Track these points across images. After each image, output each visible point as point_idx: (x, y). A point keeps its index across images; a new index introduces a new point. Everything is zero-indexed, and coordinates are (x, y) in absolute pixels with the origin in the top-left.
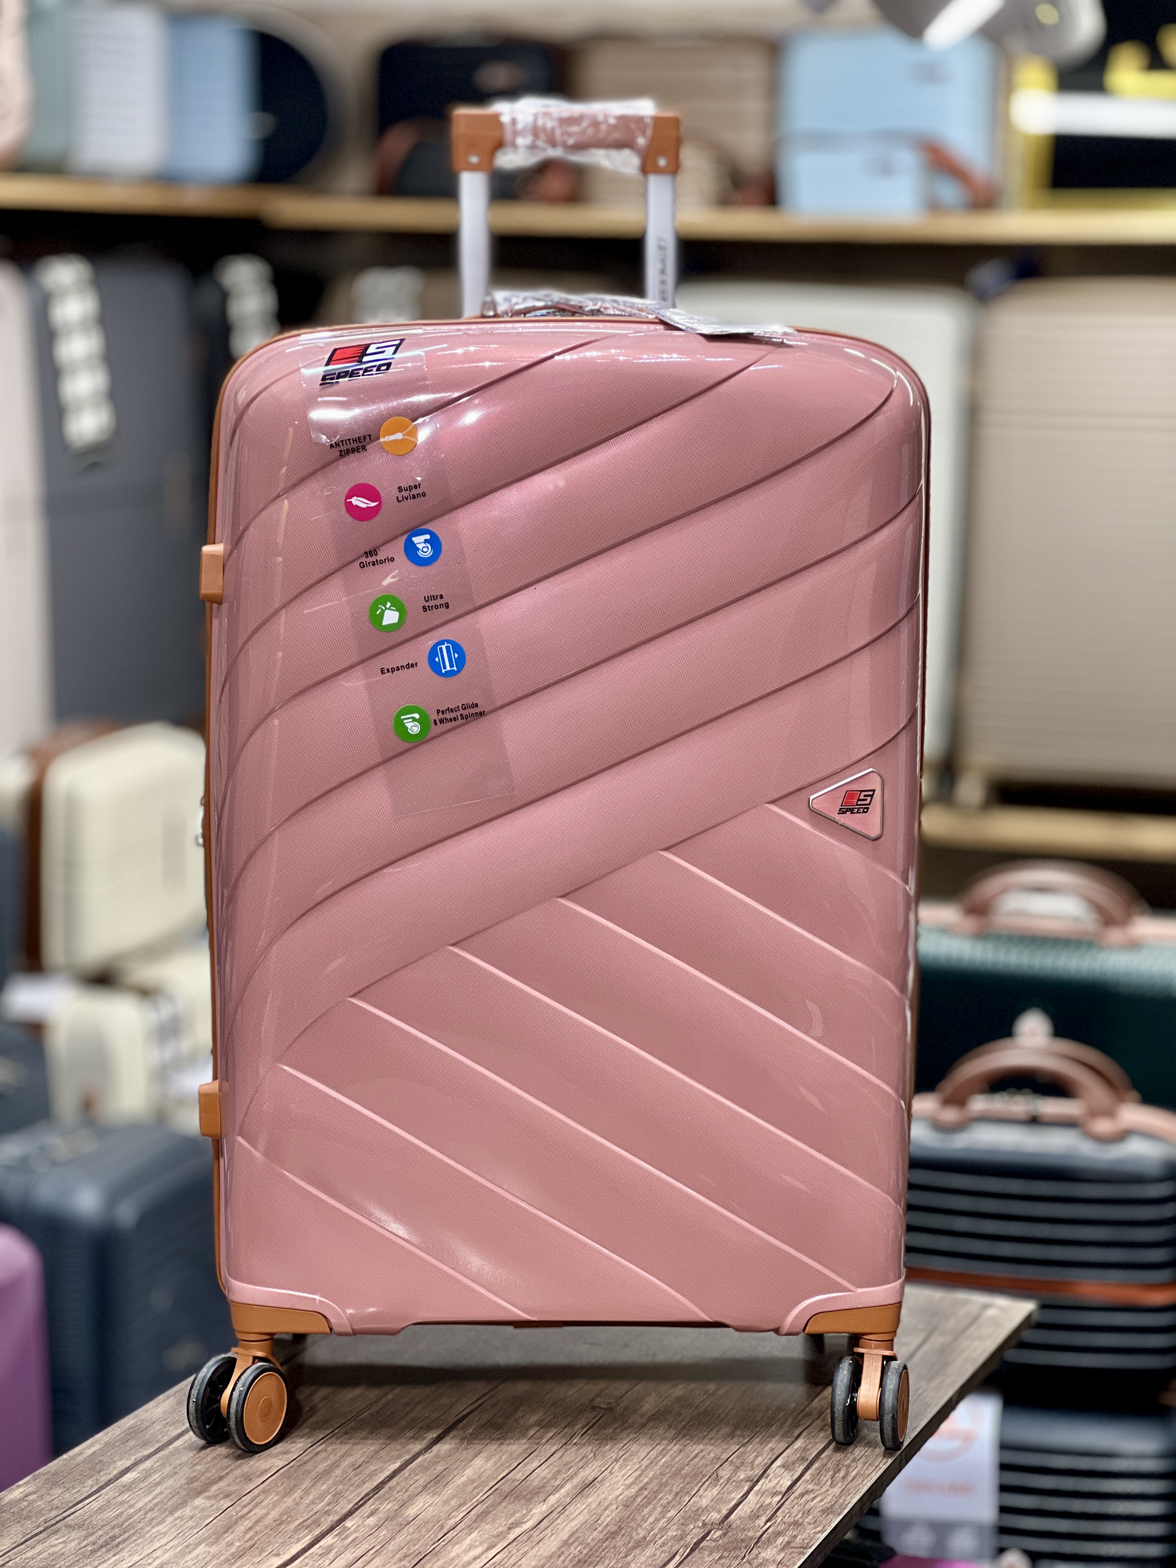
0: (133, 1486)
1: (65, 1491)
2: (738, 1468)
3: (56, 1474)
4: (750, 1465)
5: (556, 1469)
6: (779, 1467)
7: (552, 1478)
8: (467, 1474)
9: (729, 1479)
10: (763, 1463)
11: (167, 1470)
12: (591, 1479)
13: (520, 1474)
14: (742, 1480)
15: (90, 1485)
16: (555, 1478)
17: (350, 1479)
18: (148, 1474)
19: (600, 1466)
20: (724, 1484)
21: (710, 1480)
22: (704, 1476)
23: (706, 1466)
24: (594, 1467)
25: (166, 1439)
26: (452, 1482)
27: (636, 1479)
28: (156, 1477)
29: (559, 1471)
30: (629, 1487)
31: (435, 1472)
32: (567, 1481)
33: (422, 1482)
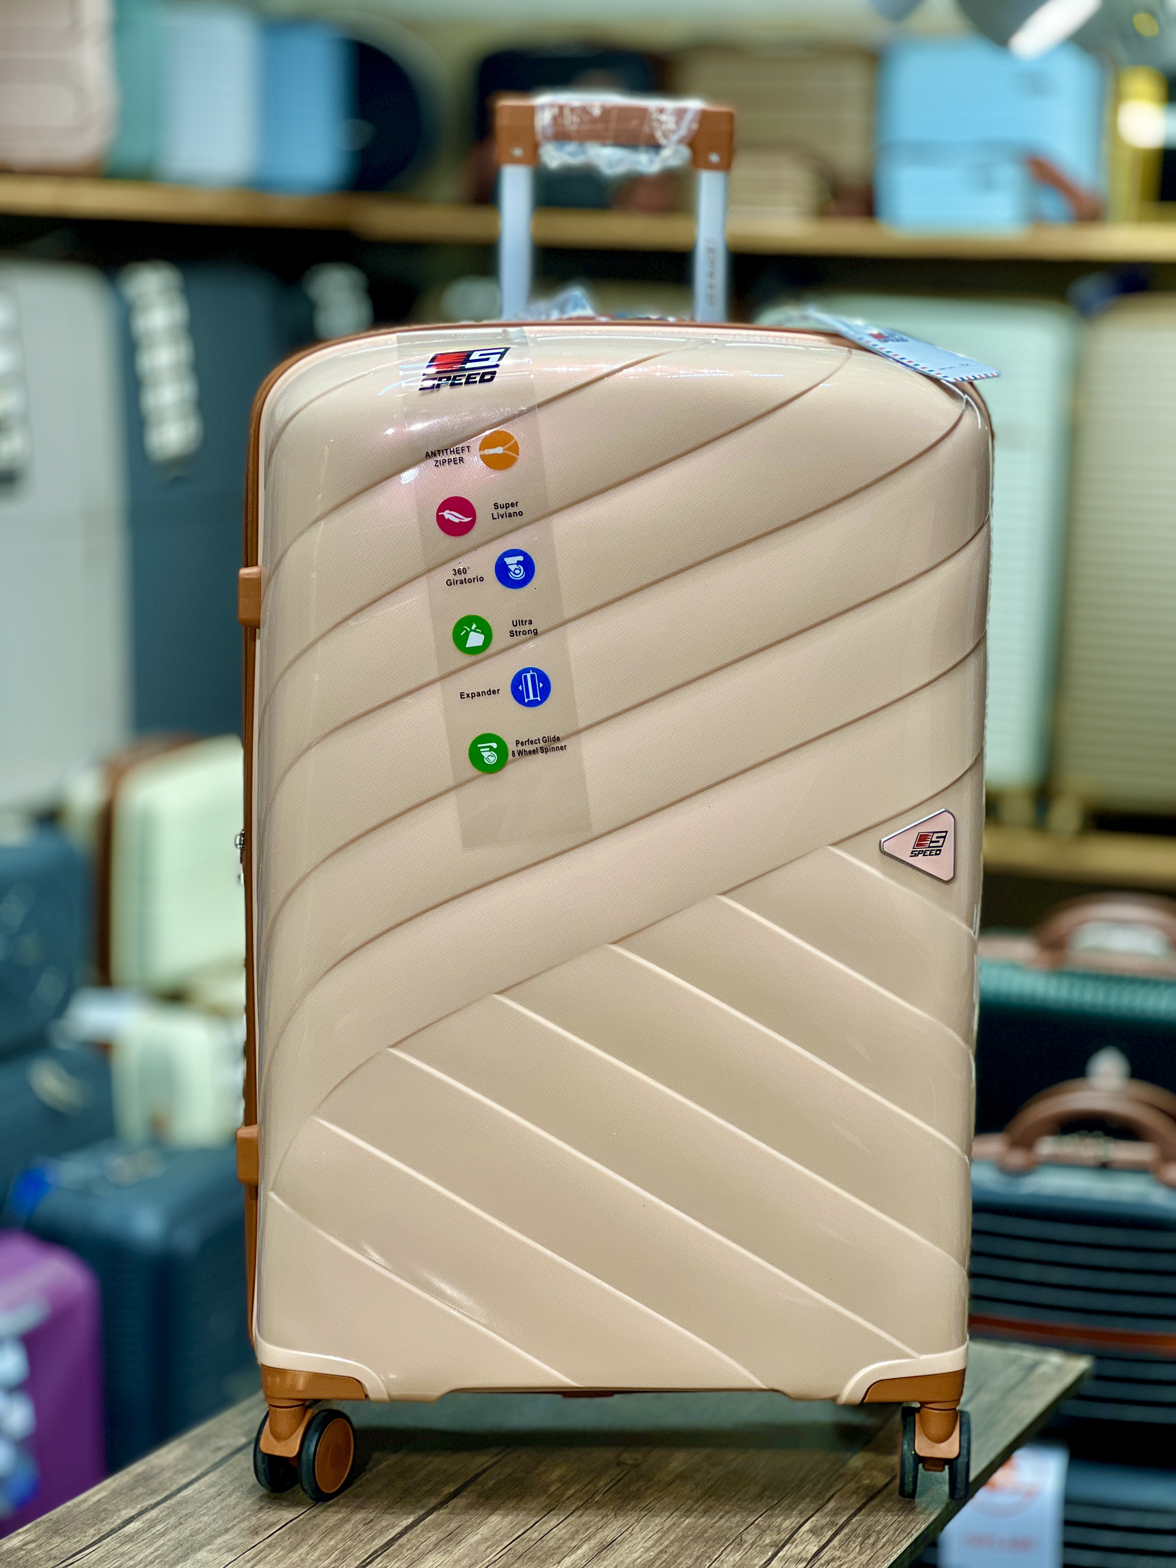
0: (135, 1537)
1: (65, 1540)
2: (765, 1531)
3: (58, 1521)
4: (777, 1529)
5: (574, 1529)
6: (807, 1531)
7: (569, 1539)
8: (481, 1533)
9: (753, 1544)
10: (790, 1527)
11: (172, 1520)
12: (609, 1540)
13: (536, 1534)
14: (766, 1545)
15: (91, 1534)
16: (572, 1538)
17: (360, 1535)
18: (152, 1524)
19: (620, 1527)
20: (748, 1549)
21: (734, 1543)
22: (727, 1540)
23: (731, 1528)
24: (614, 1528)
25: (175, 1487)
26: (466, 1539)
27: (657, 1541)
28: (160, 1527)
29: (577, 1531)
30: (648, 1550)
31: (448, 1529)
32: (585, 1541)
33: (433, 1539)
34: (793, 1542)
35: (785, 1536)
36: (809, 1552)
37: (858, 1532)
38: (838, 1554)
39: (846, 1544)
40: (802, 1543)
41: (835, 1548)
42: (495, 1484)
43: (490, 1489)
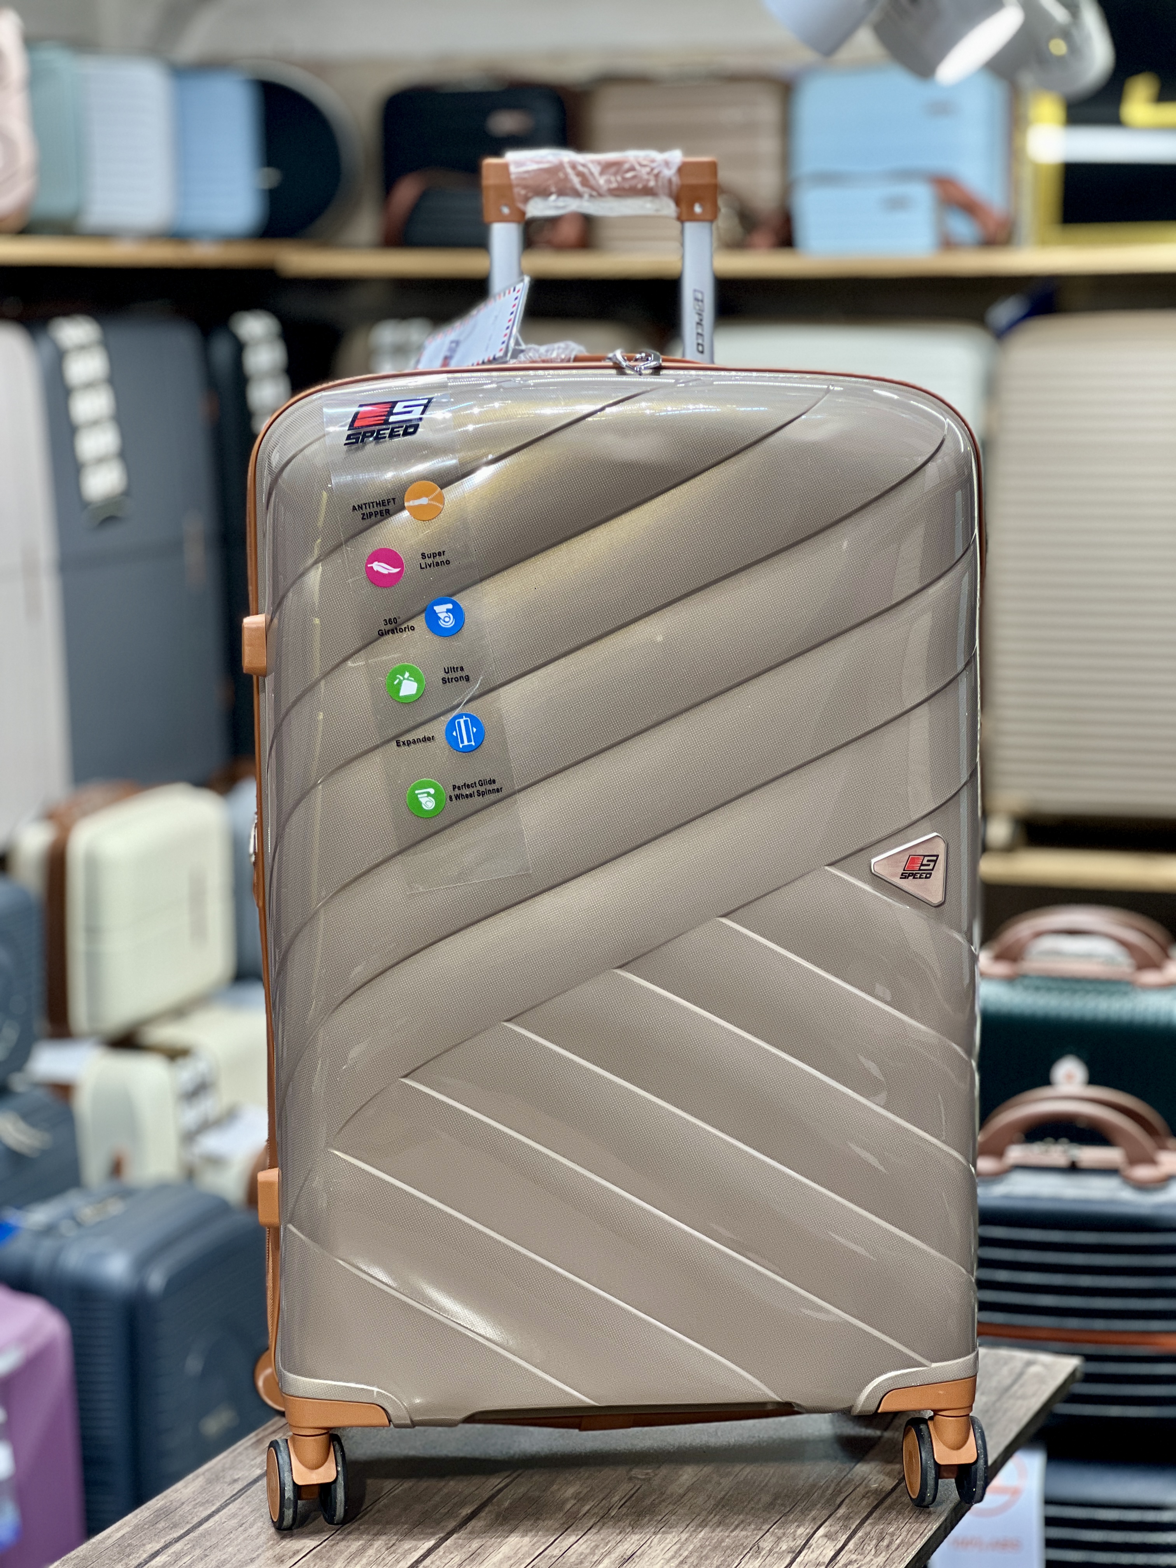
2: (779, 1538)
3: (85, 1557)
4: (792, 1535)
6: (822, 1536)
9: (770, 1551)
10: (805, 1533)
11: (198, 1552)
12: (629, 1553)
13: (557, 1550)
14: (783, 1551)
16: (593, 1553)
17: (384, 1559)
18: (178, 1556)
19: (638, 1540)
20: (766, 1555)
21: (751, 1552)
22: (745, 1548)
23: (747, 1537)
24: (632, 1541)
25: (196, 1520)
26: (488, 1559)
27: (676, 1553)
28: (186, 1559)
32: (606, 1556)
33: (458, 1558)
34: (809, 1548)
35: (800, 1542)
36: (826, 1556)
37: (872, 1534)
38: (854, 1557)
39: (862, 1546)
40: (818, 1547)
41: (851, 1551)
42: (511, 1504)
43: (507, 1509)
